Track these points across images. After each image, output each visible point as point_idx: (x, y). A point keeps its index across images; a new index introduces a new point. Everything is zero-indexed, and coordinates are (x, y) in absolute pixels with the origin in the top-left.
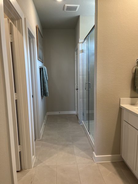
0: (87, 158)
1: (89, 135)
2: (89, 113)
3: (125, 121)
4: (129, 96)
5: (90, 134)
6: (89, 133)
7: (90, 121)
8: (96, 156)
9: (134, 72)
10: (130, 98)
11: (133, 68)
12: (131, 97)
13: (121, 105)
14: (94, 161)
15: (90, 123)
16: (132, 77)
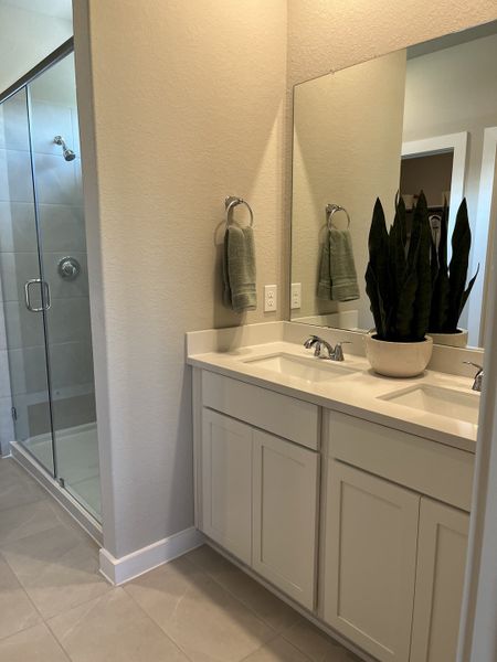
0: (81, 582)
1: (63, 491)
2: (54, 399)
3: (208, 408)
4: (211, 321)
5: (63, 486)
6: (56, 484)
7: (57, 433)
8: (116, 562)
9: (222, 242)
10: (215, 331)
11: (218, 227)
12: (217, 327)
13: (190, 356)
14: (107, 582)
15: (57, 440)
16: (214, 258)
